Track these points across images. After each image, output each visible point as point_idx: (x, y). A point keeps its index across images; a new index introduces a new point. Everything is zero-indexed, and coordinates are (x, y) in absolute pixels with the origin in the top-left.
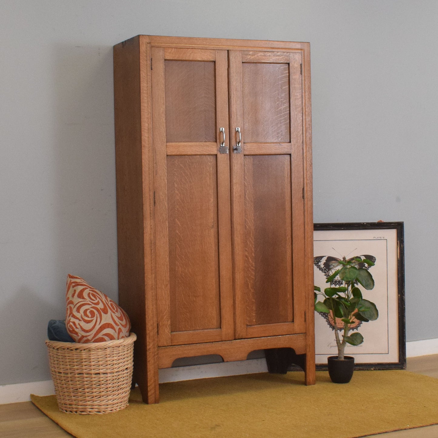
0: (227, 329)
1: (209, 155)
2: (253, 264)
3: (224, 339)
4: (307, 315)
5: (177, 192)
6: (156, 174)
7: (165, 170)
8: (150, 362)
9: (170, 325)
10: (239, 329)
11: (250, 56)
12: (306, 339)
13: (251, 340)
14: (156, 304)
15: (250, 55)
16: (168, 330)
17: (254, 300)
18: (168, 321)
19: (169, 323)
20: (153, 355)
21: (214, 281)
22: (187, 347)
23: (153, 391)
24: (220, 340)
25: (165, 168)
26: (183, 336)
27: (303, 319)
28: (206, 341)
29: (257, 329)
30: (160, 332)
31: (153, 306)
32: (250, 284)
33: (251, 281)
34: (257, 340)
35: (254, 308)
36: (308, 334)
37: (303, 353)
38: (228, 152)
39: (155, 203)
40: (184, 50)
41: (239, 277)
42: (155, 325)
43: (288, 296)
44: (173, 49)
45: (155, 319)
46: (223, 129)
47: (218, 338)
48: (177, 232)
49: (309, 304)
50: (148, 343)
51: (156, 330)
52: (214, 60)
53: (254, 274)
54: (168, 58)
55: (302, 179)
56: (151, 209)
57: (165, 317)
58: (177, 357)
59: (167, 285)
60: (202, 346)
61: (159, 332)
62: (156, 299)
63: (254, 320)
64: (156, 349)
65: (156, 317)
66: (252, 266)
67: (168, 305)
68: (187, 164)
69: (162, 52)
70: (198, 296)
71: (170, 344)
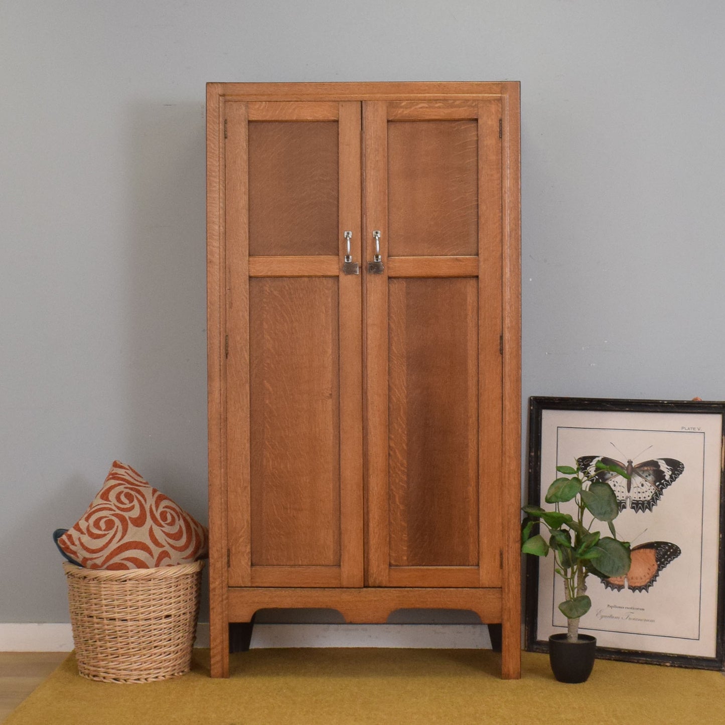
0: (351, 570)
1: (323, 276)
2: (405, 462)
3: (345, 584)
4: (505, 556)
5: (267, 337)
6: (231, 307)
7: (245, 300)
8: (215, 610)
9: (249, 552)
10: (374, 569)
11: (402, 110)
12: (502, 598)
13: (395, 590)
14: (227, 516)
15: (402, 107)
16: (246, 561)
17: (404, 523)
18: (246, 546)
19: (248, 550)
20: (220, 599)
21: (331, 486)
22: (279, 592)
23: (218, 658)
24: (339, 586)
25: (246, 298)
26: (271, 575)
27: (497, 563)
28: (313, 586)
29: (410, 573)
30: (233, 562)
31: (221, 519)
32: (397, 496)
33: (401, 492)
34: (407, 591)
35: (405, 537)
36: (506, 590)
37: (496, 622)
38: (358, 271)
39: (227, 355)
40: (282, 104)
41: (376, 484)
42: (224, 551)
43: (470, 520)
44: (264, 102)
45: (224, 542)
46: (350, 232)
47: (334, 583)
48: (267, 402)
49: (509, 536)
50: (211, 579)
51: (225, 560)
52: (336, 119)
53: (406, 479)
54: (253, 119)
55: (499, 321)
56: (222, 364)
57: (241, 540)
58: (260, 607)
59: (246, 487)
60: (305, 592)
61: (231, 563)
62: (227, 510)
63: (405, 558)
64: (225, 590)
65: (226, 538)
66: (402, 465)
67: (247, 521)
68: (287, 291)
69: (244, 108)
70: (302, 510)
71: (249, 585)
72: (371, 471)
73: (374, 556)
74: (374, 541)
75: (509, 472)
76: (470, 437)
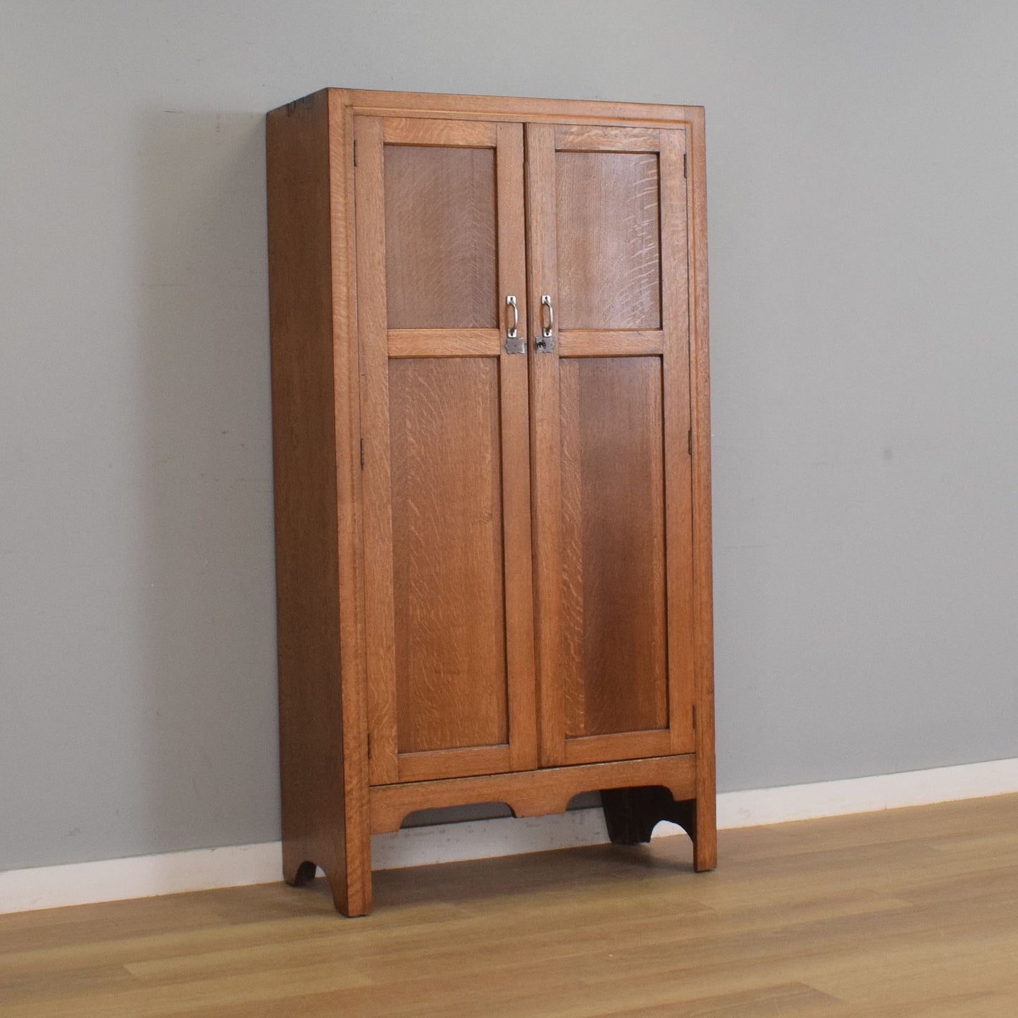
0: (522, 745)
1: (482, 357)
2: (580, 599)
3: (515, 767)
4: (698, 712)
5: (411, 439)
6: (366, 400)
7: (384, 389)
8: (352, 820)
9: (395, 736)
10: (548, 745)
11: (572, 137)
12: (696, 767)
13: (575, 769)
14: (366, 689)
15: (572, 133)
16: (392, 748)
17: (580, 680)
18: (392, 727)
19: (394, 732)
20: (359, 804)
21: (493, 637)
22: (433, 786)
23: (358, 886)
24: (507, 770)
25: (386, 387)
26: (424, 762)
27: (690, 722)
28: (476, 773)
29: (588, 746)
30: (375, 751)
31: (359, 694)
32: (572, 644)
33: (576, 639)
34: (589, 769)
35: (582, 698)
36: (701, 756)
37: (690, 797)
38: (524, 350)
39: (362, 464)
40: (427, 122)
41: (549, 629)
42: (364, 736)
43: (657, 669)
44: (404, 119)
45: (363, 725)
46: (514, 298)
47: (503, 767)
48: (413, 528)
49: (702, 687)
50: (347, 778)
51: (365, 748)
52: (494, 145)
53: (581, 621)
54: (391, 141)
55: (687, 412)
56: (355, 478)
57: (385, 719)
58: (412, 809)
59: (389, 647)
60: (467, 783)
61: (372, 753)
62: (366, 680)
63: (582, 726)
64: (365, 791)
65: (365, 719)
66: (578, 604)
67: (393, 694)
68: (435, 376)
69: (378, 126)
70: (459, 672)
71: (397, 780)
72: (542, 614)
73: (547, 725)
74: (547, 705)
75: (701, 604)
76: (655, 562)
